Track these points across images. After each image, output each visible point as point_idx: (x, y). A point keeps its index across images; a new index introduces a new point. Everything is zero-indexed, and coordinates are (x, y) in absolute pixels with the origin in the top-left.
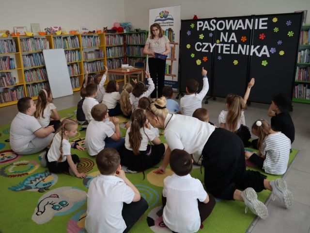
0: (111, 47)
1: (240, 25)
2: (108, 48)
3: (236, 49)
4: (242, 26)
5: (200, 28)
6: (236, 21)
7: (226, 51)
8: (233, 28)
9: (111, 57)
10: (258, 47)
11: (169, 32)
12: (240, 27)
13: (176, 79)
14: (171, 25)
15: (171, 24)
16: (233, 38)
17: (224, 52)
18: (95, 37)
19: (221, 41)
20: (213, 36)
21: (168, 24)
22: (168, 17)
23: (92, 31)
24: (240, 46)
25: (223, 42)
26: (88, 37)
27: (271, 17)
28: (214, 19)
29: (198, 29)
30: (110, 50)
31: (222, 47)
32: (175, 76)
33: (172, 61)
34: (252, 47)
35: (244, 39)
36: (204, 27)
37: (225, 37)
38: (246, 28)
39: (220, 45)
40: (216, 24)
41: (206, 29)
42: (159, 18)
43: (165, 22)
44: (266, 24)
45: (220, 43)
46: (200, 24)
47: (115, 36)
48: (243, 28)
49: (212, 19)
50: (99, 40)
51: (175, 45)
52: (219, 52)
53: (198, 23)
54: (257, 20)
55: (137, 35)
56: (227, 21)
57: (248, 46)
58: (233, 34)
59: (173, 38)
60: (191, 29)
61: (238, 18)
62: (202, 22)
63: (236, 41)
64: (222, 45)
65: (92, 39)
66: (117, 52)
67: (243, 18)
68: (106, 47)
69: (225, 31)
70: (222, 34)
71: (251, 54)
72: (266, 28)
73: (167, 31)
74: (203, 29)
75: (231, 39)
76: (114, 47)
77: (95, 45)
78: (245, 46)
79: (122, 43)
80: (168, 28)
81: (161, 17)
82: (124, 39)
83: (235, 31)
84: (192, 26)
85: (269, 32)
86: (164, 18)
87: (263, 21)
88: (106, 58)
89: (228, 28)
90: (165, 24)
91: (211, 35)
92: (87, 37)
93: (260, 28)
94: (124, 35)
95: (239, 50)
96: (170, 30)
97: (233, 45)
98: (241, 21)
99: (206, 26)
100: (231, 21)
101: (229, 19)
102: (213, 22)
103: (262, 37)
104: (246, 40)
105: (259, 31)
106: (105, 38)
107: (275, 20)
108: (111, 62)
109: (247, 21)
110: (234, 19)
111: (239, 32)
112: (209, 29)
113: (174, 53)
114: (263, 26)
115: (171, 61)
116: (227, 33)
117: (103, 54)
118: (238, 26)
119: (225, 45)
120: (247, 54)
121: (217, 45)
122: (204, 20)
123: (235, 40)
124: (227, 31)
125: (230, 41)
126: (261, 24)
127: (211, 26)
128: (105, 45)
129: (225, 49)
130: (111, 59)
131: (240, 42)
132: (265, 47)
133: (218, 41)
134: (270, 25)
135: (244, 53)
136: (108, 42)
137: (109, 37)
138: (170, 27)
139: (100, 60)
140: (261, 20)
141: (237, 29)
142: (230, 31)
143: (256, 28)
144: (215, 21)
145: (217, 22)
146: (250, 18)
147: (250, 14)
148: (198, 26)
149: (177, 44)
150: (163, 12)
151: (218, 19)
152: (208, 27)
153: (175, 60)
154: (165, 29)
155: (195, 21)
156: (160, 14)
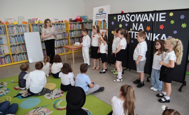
1: (146, 18)
2: (71, 31)
4: (147, 19)
5: (119, 20)
6: (143, 15)
8: (141, 21)
9: (73, 37)
10: (159, 35)
12: (146, 19)
15: (104, 17)
16: (141, 27)
17: (135, 38)
18: (62, 25)
19: (133, 29)
20: (128, 25)
21: (103, 17)
22: (103, 12)
23: (61, 21)
25: (135, 30)
27: (168, 12)
29: (118, 21)
30: (72, 32)
31: (134, 34)
34: (155, 34)
35: (148, 28)
36: (122, 19)
37: (136, 26)
38: (150, 20)
39: (132, 32)
41: (124, 21)
42: (98, 13)
43: (101, 15)
44: (164, 17)
45: (133, 31)
46: (120, 17)
47: (76, 24)
48: (148, 21)
49: (127, 14)
50: (65, 27)
52: (132, 37)
53: (119, 16)
54: (157, 14)
55: (89, 23)
56: (137, 15)
57: (151, 34)
58: (141, 25)
59: (106, 26)
60: (114, 21)
61: (144, 13)
65: (59, 26)
66: (77, 34)
67: (148, 13)
68: (70, 31)
69: (135, 22)
70: (134, 24)
71: (154, 40)
72: (165, 20)
73: (103, 22)
74: (122, 21)
76: (75, 30)
77: (62, 29)
78: (149, 33)
79: (81, 28)
80: (103, 19)
82: (83, 26)
84: (115, 18)
85: (166, 23)
86: (101, 13)
87: (162, 15)
88: (69, 37)
89: (137, 20)
90: (101, 17)
91: (127, 25)
92: (56, 25)
93: (160, 20)
94: (82, 23)
98: (146, 15)
99: (123, 18)
100: (140, 15)
101: (138, 13)
103: (162, 27)
104: (150, 29)
105: (160, 23)
106: (69, 25)
107: (171, 14)
108: (73, 40)
109: (151, 15)
110: (142, 13)
111: (145, 23)
114: (162, 19)
116: (137, 24)
117: (67, 35)
118: (144, 19)
119: (136, 33)
120: (151, 40)
121: (131, 32)
122: (122, 14)
124: (137, 22)
125: (139, 30)
126: (161, 17)
128: (69, 29)
130: (73, 38)
131: (145, 30)
132: (164, 35)
133: (131, 29)
134: (168, 18)
136: (71, 28)
137: (71, 25)
138: (104, 19)
139: (65, 39)
140: (161, 14)
141: (143, 21)
142: (139, 22)
143: (157, 20)
144: (129, 15)
145: (130, 16)
146: (152, 12)
147: (152, 10)
148: (119, 19)
150: (100, 9)
151: (131, 14)
152: (125, 19)
154: (101, 20)
155: (116, 15)
156: (99, 10)
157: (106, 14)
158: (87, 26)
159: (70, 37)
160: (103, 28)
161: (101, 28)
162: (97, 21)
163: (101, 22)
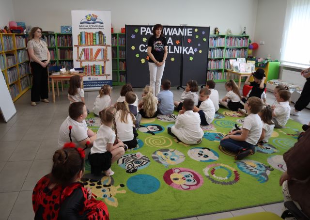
1: (175, 32)
3: (172, 50)
4: (176, 33)
5: (143, 32)
6: (172, 29)
8: (170, 35)
9: (20, 62)
10: (187, 48)
11: (99, 35)
12: (175, 33)
13: (110, 78)
14: (101, 29)
15: (100, 27)
16: (170, 41)
21: (98, 27)
22: (97, 21)
24: (175, 47)
27: (194, 28)
29: (141, 34)
30: (19, 53)
32: (109, 75)
33: (105, 62)
34: (184, 48)
35: (178, 42)
38: (179, 34)
41: (149, 34)
42: (86, 21)
43: (93, 25)
44: (191, 32)
46: (143, 30)
47: (20, 37)
48: (177, 35)
49: (152, 26)
51: (106, 47)
53: (142, 28)
54: (186, 29)
56: (165, 28)
57: (181, 47)
58: (170, 39)
59: (105, 40)
60: (135, 33)
61: (174, 27)
63: (172, 44)
66: (22, 56)
67: (177, 27)
71: (183, 53)
72: (191, 35)
73: (97, 34)
74: (146, 34)
76: (21, 50)
78: (179, 47)
80: (98, 30)
81: (88, 20)
83: (171, 36)
84: (136, 30)
85: (193, 38)
86: (91, 21)
87: (190, 31)
88: (18, 64)
89: (166, 34)
90: (94, 27)
93: (188, 35)
94: (25, 37)
95: (175, 51)
96: (100, 33)
97: (170, 47)
98: (175, 29)
99: (148, 31)
100: (169, 29)
101: (167, 27)
103: (189, 41)
105: (187, 37)
107: (196, 30)
108: (21, 68)
109: (180, 29)
110: (171, 27)
113: (106, 54)
114: (189, 34)
115: (103, 62)
117: (16, 59)
118: (174, 33)
120: (181, 53)
122: (146, 27)
123: (172, 42)
126: (188, 32)
128: (16, 48)
131: (175, 44)
132: (191, 48)
134: (194, 33)
135: (178, 52)
136: (17, 44)
138: (100, 30)
139: (15, 67)
140: (188, 29)
142: (168, 36)
143: (186, 35)
146: (182, 27)
147: (182, 25)
148: (142, 31)
149: (109, 46)
150: (90, 15)
152: (150, 32)
153: (108, 60)
154: (94, 31)
155: (139, 27)
156: (86, 17)
157: (103, 23)
160: (98, 42)
161: (94, 44)
162: (83, 33)
163: (93, 34)
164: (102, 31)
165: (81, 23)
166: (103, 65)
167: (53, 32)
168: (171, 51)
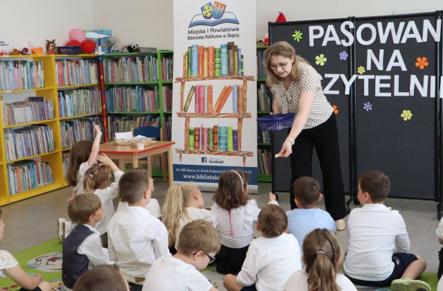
0: (69, 91)
1: (411, 32)
2: (63, 92)
3: (404, 86)
4: (416, 35)
5: (315, 40)
6: (402, 24)
7: (382, 90)
8: (396, 40)
9: (70, 115)
11: (228, 53)
12: (411, 36)
13: (252, 162)
14: (233, 36)
15: (232, 33)
16: (396, 60)
17: (378, 94)
18: (31, 65)
19: (369, 68)
20: (349, 58)
21: (226, 33)
22: (225, 16)
23: (20, 48)
24: (414, 80)
25: (374, 71)
26: (15, 63)
28: (348, 19)
29: (312, 44)
30: (67, 97)
31: (372, 82)
32: (250, 154)
33: (240, 120)
35: (422, 63)
36: (327, 39)
37: (378, 58)
38: (425, 39)
39: (366, 78)
40: (354, 32)
41: (331, 44)
42: (201, 18)
45: (367, 73)
46: (316, 32)
47: (77, 62)
48: (419, 40)
49: (342, 20)
50: (41, 73)
51: (245, 82)
52: (366, 93)
53: (311, 28)
55: (134, 60)
56: (380, 24)
57: (433, 78)
58: (397, 53)
59: (241, 65)
60: (293, 43)
61: (406, 18)
62: (320, 28)
63: (404, 68)
64: (372, 77)
65: (23, 69)
66: (82, 103)
67: (419, 18)
68: (59, 91)
69: (376, 47)
70: (370, 53)
73: (224, 50)
74: (324, 44)
75: (392, 64)
76: (77, 89)
77: (33, 85)
78: (426, 78)
79: (94, 81)
80: (226, 41)
81: (205, 17)
82: (100, 71)
83: (399, 46)
84: (297, 36)
86: (213, 19)
88: (58, 119)
89: (383, 40)
90: (217, 33)
91: (343, 56)
92: (11, 65)
95: (412, 88)
96: (231, 46)
97: (397, 78)
98: (412, 24)
99: (331, 35)
100: (391, 25)
101: (385, 19)
102: (347, 28)
104: (427, 64)
106: (56, 67)
108: (70, 129)
109: (427, 24)
110: (397, 19)
111: (410, 49)
112: (338, 43)
113: (245, 100)
115: (236, 120)
116: (382, 52)
117: (51, 109)
118: (407, 35)
119: (378, 78)
120: (433, 95)
121: (360, 77)
122: (325, 23)
123: (402, 65)
124: (382, 46)
125: (389, 69)
127: (342, 36)
128: (56, 86)
129: (378, 86)
130: (70, 122)
131: (412, 69)
133: (361, 70)
135: (424, 93)
136: (61, 77)
137: (63, 65)
138: (231, 40)
139: (45, 125)
141: (404, 41)
142: (390, 47)
144: (351, 25)
145: (357, 27)
146: (433, 17)
147: (433, 10)
148: (312, 37)
149: (250, 78)
150: (210, 4)
151: (358, 21)
152: (336, 38)
153: (249, 116)
154: (217, 43)
155: (303, 25)
156: (202, 9)
157: (236, 22)
158: (124, 70)
159: (61, 116)
160: (225, 70)
161: (217, 75)
162: (195, 49)
163: (215, 50)
164: (236, 42)
165: (191, 26)
166: (235, 128)
167: (155, 49)
168: (400, 90)
